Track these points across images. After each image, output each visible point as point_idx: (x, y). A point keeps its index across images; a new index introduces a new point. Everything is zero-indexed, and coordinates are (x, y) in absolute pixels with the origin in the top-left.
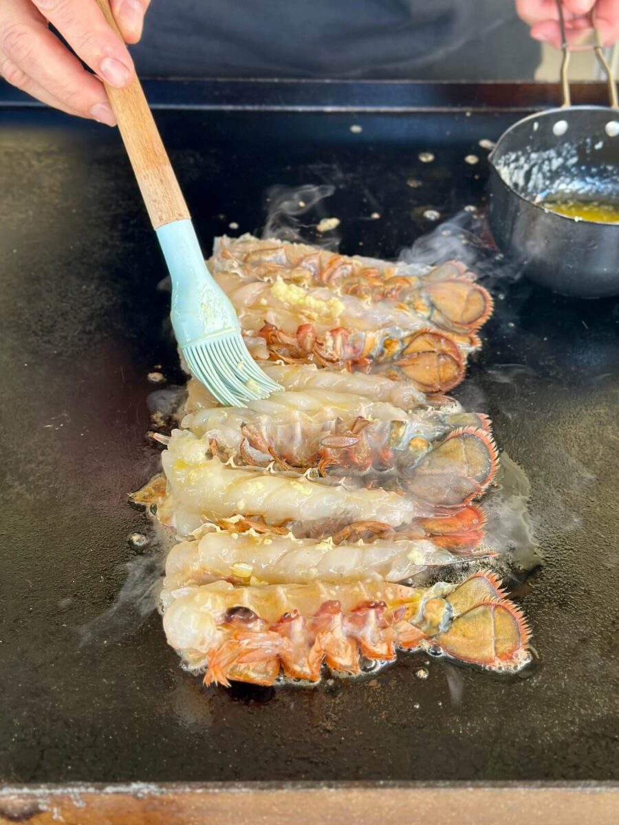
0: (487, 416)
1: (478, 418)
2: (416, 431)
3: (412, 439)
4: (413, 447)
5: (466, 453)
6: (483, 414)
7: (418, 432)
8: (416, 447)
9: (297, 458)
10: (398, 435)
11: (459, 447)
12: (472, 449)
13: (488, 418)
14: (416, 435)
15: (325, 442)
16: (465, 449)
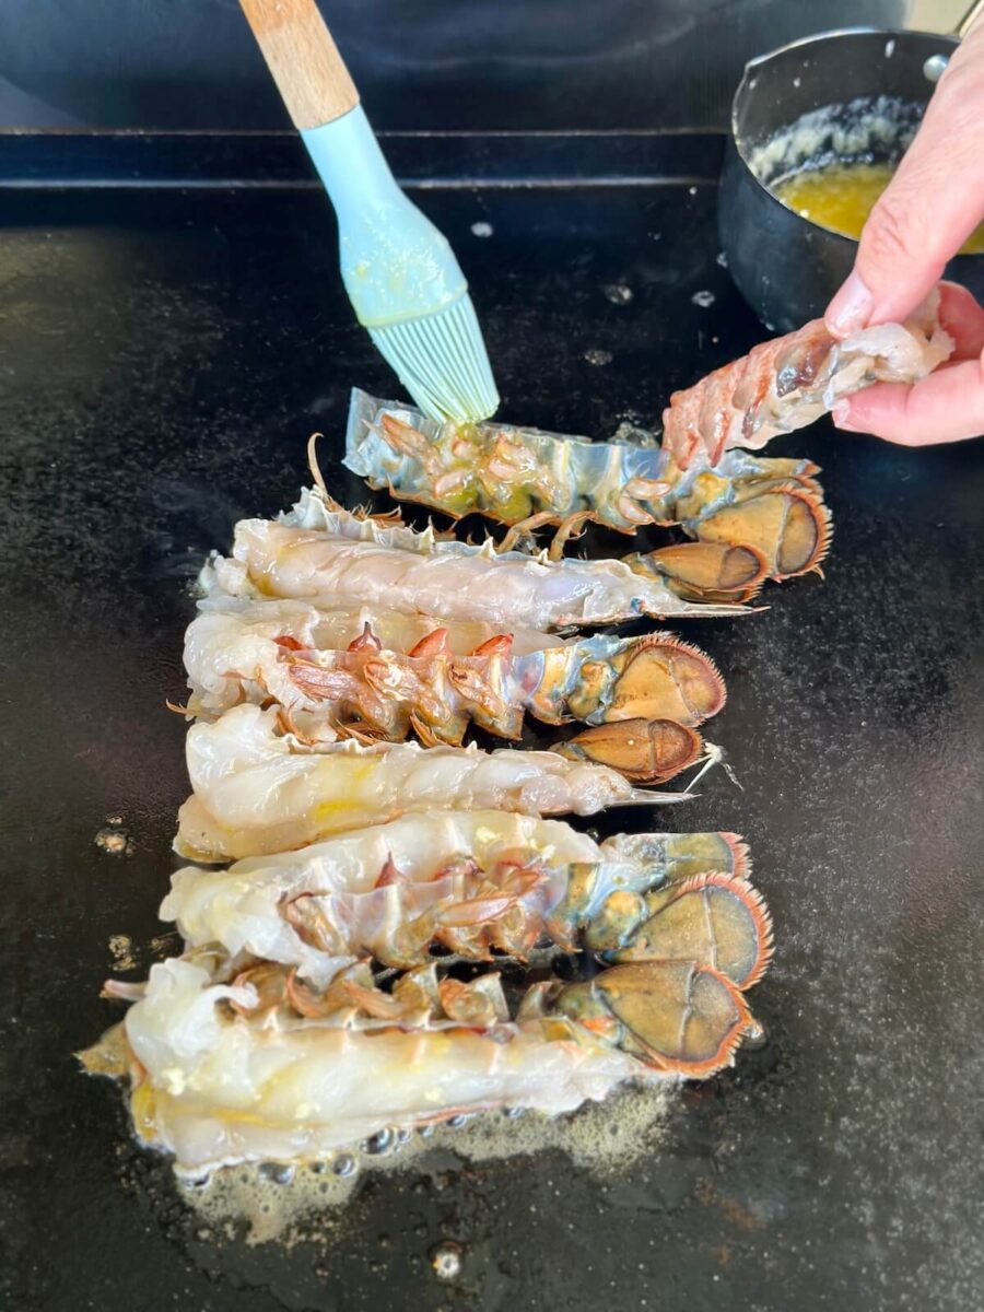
0: (740, 837)
1: (722, 841)
2: (615, 878)
3: (611, 895)
4: (614, 911)
5: (713, 924)
6: (732, 834)
7: (620, 880)
8: (619, 911)
9: (394, 952)
10: (583, 889)
11: (700, 912)
12: (723, 916)
13: (741, 841)
14: (616, 887)
15: (445, 918)
16: (712, 915)
